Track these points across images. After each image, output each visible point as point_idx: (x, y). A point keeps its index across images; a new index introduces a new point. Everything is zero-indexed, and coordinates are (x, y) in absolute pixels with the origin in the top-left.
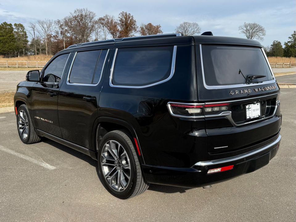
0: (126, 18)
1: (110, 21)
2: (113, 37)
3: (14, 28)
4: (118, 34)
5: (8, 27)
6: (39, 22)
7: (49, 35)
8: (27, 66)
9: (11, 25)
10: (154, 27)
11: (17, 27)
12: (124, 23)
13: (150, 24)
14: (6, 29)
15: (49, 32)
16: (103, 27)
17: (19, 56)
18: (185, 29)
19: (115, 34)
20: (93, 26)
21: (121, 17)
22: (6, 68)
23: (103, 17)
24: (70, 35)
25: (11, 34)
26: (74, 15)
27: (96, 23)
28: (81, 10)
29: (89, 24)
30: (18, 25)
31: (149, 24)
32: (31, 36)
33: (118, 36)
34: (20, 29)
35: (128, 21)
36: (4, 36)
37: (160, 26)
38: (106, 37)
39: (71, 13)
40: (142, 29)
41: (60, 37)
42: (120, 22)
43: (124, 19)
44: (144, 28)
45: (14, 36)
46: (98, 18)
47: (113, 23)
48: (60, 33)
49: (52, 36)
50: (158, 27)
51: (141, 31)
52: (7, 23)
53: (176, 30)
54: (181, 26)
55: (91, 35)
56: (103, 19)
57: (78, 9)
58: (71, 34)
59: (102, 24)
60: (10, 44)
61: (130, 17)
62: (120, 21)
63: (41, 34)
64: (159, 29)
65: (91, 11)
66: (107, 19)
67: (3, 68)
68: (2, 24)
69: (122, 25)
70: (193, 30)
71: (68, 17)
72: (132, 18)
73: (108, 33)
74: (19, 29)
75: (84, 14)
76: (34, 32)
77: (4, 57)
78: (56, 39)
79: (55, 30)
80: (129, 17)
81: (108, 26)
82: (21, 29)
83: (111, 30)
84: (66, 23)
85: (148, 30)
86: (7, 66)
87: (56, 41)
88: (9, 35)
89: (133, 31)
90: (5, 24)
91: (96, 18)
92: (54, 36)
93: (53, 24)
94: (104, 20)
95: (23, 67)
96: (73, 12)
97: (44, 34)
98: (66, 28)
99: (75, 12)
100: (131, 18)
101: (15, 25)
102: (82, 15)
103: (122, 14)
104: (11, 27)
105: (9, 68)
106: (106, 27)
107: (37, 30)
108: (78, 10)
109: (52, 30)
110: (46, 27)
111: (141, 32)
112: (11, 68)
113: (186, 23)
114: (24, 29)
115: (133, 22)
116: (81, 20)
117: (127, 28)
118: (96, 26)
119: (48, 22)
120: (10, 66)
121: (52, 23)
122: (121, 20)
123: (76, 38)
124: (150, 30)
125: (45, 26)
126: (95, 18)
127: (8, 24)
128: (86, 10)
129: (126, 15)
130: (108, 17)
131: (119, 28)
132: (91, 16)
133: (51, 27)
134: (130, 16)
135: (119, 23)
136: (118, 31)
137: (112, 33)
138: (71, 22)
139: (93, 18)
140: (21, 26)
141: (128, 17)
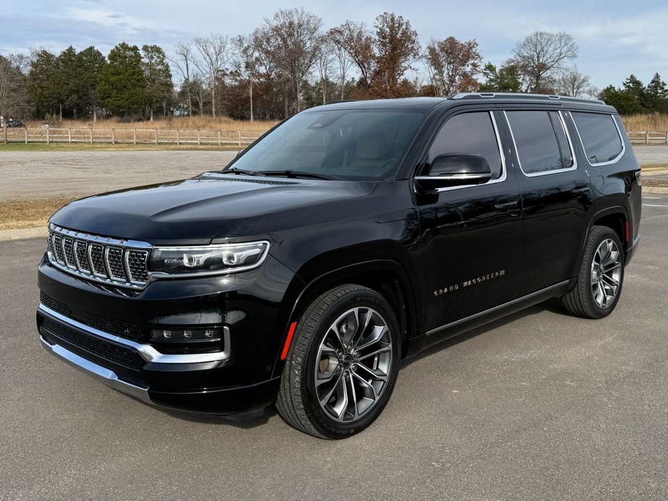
0: (392, 28)
1: (355, 35)
2: (363, 72)
3: (142, 55)
4: (374, 66)
5: (129, 53)
6: (198, 41)
7: (218, 71)
9: (135, 49)
10: (462, 45)
11: (149, 52)
12: (388, 40)
13: (451, 41)
14: (126, 57)
15: (219, 63)
16: (339, 49)
17: (152, 119)
18: (539, 48)
19: (366, 66)
20: (316, 48)
21: (380, 26)
22: (111, 145)
23: (339, 26)
24: (265, 71)
25: (136, 70)
26: (275, 23)
27: (323, 40)
28: (290, 13)
29: (308, 45)
30: (151, 48)
31: (448, 40)
32: (181, 72)
33: (372, 69)
34: (156, 58)
35: (397, 34)
36: (119, 74)
37: (475, 43)
38: (344, 74)
39: (266, 21)
40: (432, 51)
41: (245, 75)
42: (377, 38)
43: (388, 30)
44: (437, 48)
45: (141, 74)
46: (328, 30)
47: (363, 39)
48: (243, 65)
49: (228, 73)
50: (471, 46)
51: (430, 57)
52: (127, 45)
53: (514, 51)
54: (529, 40)
55: (311, 70)
56: (339, 32)
57: (283, 10)
58: (268, 67)
59: (338, 42)
60: (132, 91)
61: (402, 24)
62: (378, 34)
63: (201, 68)
64: (474, 50)
65: (312, 14)
66: (350, 30)
67: (104, 145)
69: (384, 45)
70: (559, 51)
71: (261, 29)
72: (407, 26)
73: (350, 63)
74: (152, 58)
75: (296, 22)
76: (187, 65)
77: (119, 122)
78: (236, 80)
79: (232, 59)
80: (400, 25)
81: (351, 46)
82: (158, 57)
83: (357, 57)
84: (258, 44)
85: (447, 52)
86: (112, 140)
87: (237, 84)
88: (132, 70)
89: (410, 57)
90: (122, 48)
91: (323, 30)
92: (231, 73)
93: (228, 46)
94: (341, 33)
95: (147, 142)
96: (271, 18)
97: (208, 69)
98: (256, 54)
99: (277, 16)
100: (404, 27)
101: (145, 48)
102: (291, 24)
103: (384, 17)
104: (135, 53)
105: (117, 146)
106: (346, 49)
107: (192, 60)
108: (282, 12)
109: (226, 59)
110: (214, 51)
111: (430, 59)
112: (122, 145)
113: (541, 34)
114: (164, 56)
115: (408, 37)
116: (291, 35)
117: (394, 49)
118: (323, 47)
119: (219, 41)
120: (119, 141)
121: (226, 43)
122: (381, 33)
123: (279, 76)
124: (451, 53)
125: (212, 51)
126: (320, 29)
127: (129, 46)
128: (300, 11)
129: (393, 20)
130: (352, 27)
131: (376, 51)
132: (313, 27)
133: (224, 53)
134: (402, 22)
135: (375, 39)
136: (373, 57)
137: (360, 64)
138: (268, 41)
139: (315, 29)
140: (158, 50)
141: (397, 25)
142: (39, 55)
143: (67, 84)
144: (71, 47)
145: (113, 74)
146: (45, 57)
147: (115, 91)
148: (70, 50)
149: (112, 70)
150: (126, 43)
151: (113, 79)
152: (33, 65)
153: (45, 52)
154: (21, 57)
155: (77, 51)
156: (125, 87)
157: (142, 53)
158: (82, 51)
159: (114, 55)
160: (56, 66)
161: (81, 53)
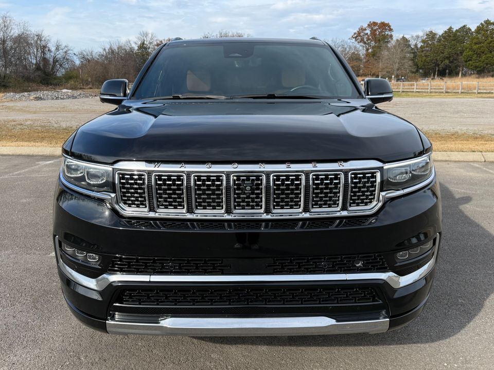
8: (476, 91)
14: (487, 31)
22: (442, 94)
36: (480, 43)
52: (490, 21)
60: (487, 55)
67: (437, 94)
68: (482, 24)
86: (444, 91)
88: (490, 39)
90: (486, 23)
95: (469, 92)
105: (447, 94)
112: (451, 94)
120: (448, 91)
127: (492, 22)
142: (427, 35)
143: (443, 53)
144: (451, 27)
145: (476, 44)
146: (431, 35)
147: (475, 56)
148: (450, 29)
149: (475, 41)
150: (489, 19)
151: (475, 47)
152: (423, 41)
153: (431, 32)
154: (418, 37)
155: (454, 30)
156: (483, 53)
158: (458, 29)
159: (479, 30)
160: (439, 40)
161: (457, 30)
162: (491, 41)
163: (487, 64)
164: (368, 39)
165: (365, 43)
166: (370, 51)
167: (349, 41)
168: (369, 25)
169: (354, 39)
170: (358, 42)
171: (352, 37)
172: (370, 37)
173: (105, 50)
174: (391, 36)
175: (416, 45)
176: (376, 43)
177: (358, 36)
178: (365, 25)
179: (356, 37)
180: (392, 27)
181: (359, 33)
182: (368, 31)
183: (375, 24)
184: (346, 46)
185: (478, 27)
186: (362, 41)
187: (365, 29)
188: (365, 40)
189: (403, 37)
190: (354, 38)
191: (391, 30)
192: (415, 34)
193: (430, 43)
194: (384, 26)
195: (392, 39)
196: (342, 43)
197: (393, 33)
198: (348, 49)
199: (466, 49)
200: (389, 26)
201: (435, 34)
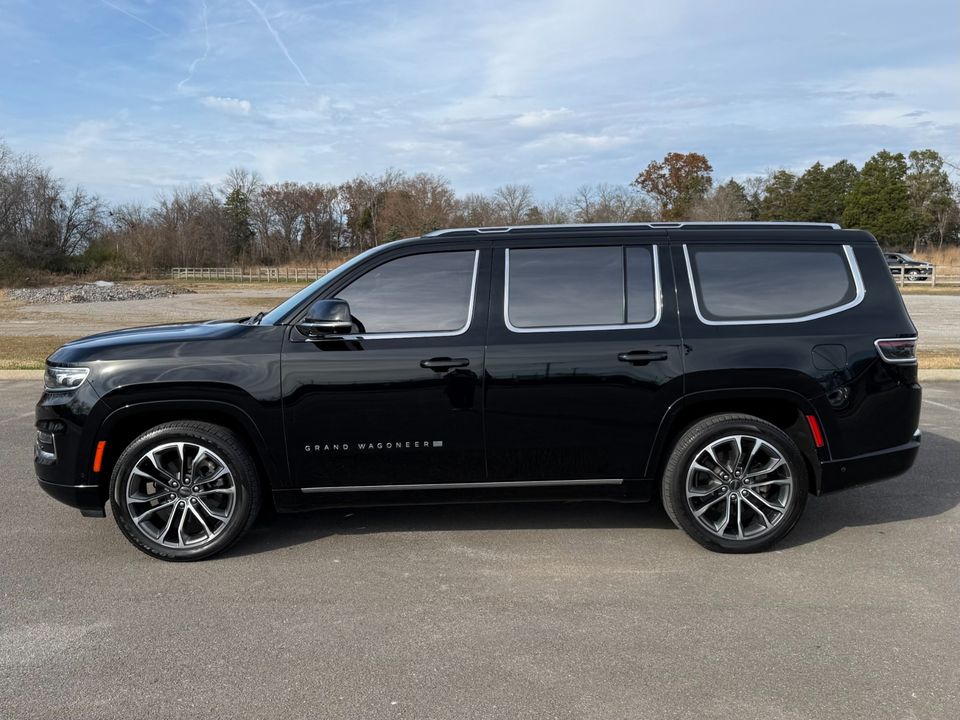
3: (909, 165)
5: (890, 164)
9: (899, 157)
11: (918, 159)
14: (884, 170)
17: (915, 251)
25: (899, 185)
30: (923, 154)
34: (928, 166)
36: (874, 193)
45: (904, 191)
52: (889, 154)
60: (889, 215)
68: (874, 158)
74: (923, 166)
82: (932, 165)
88: (891, 186)
90: (881, 158)
101: (914, 155)
104: (900, 163)
114: (941, 164)
127: (891, 155)
140: (931, 157)
142: (775, 177)
143: (807, 211)
144: (818, 163)
145: (864, 194)
146: (784, 179)
147: (865, 216)
148: (817, 167)
149: (863, 188)
150: (888, 150)
151: (864, 200)
152: (769, 190)
153: (783, 173)
154: (759, 180)
155: (825, 168)
156: (879, 210)
157: (908, 162)
158: (831, 166)
159: (870, 168)
160: (798, 188)
161: (829, 169)
162: (893, 190)
163: (888, 232)
164: (666, 186)
165: (660, 193)
166: (670, 206)
167: (630, 188)
168: (666, 159)
169: (640, 186)
170: (648, 191)
171: (637, 181)
172: (670, 182)
173: (164, 204)
174: (709, 180)
175: (755, 196)
176: (680, 191)
177: (648, 179)
178: (660, 161)
179: (644, 181)
180: (709, 163)
181: (649, 173)
182: (666, 171)
183: (678, 157)
184: (624, 198)
185: (867, 164)
186: (655, 188)
187: (661, 168)
188: (660, 187)
189: (731, 181)
190: (639, 183)
191: (708, 168)
192: (753, 176)
193: (782, 192)
194: (697, 161)
195: (711, 184)
196: (618, 192)
197: (712, 174)
198: (628, 205)
199: (848, 203)
200: (704, 161)
201: (791, 177)
